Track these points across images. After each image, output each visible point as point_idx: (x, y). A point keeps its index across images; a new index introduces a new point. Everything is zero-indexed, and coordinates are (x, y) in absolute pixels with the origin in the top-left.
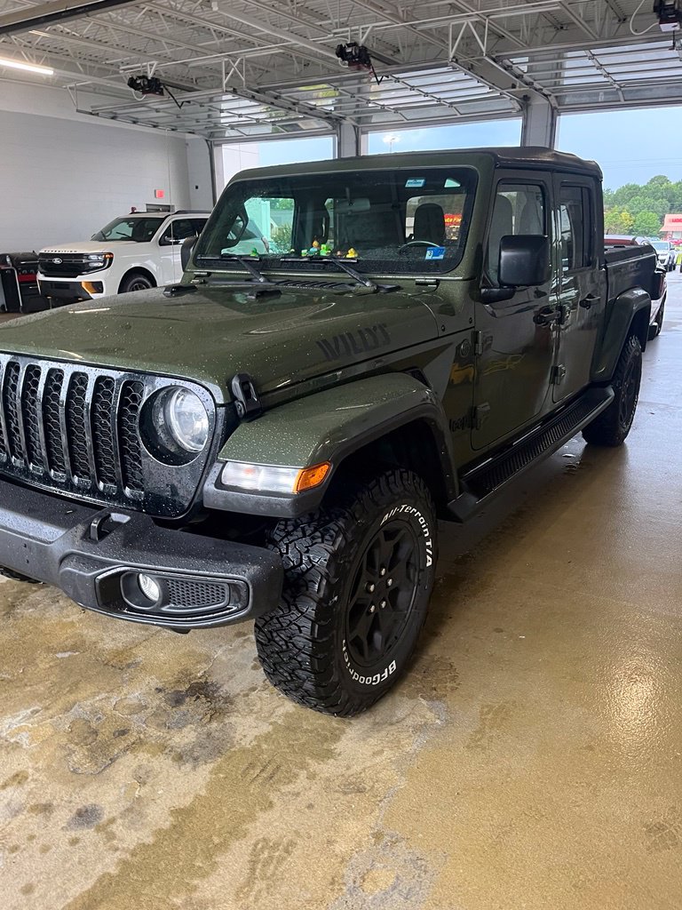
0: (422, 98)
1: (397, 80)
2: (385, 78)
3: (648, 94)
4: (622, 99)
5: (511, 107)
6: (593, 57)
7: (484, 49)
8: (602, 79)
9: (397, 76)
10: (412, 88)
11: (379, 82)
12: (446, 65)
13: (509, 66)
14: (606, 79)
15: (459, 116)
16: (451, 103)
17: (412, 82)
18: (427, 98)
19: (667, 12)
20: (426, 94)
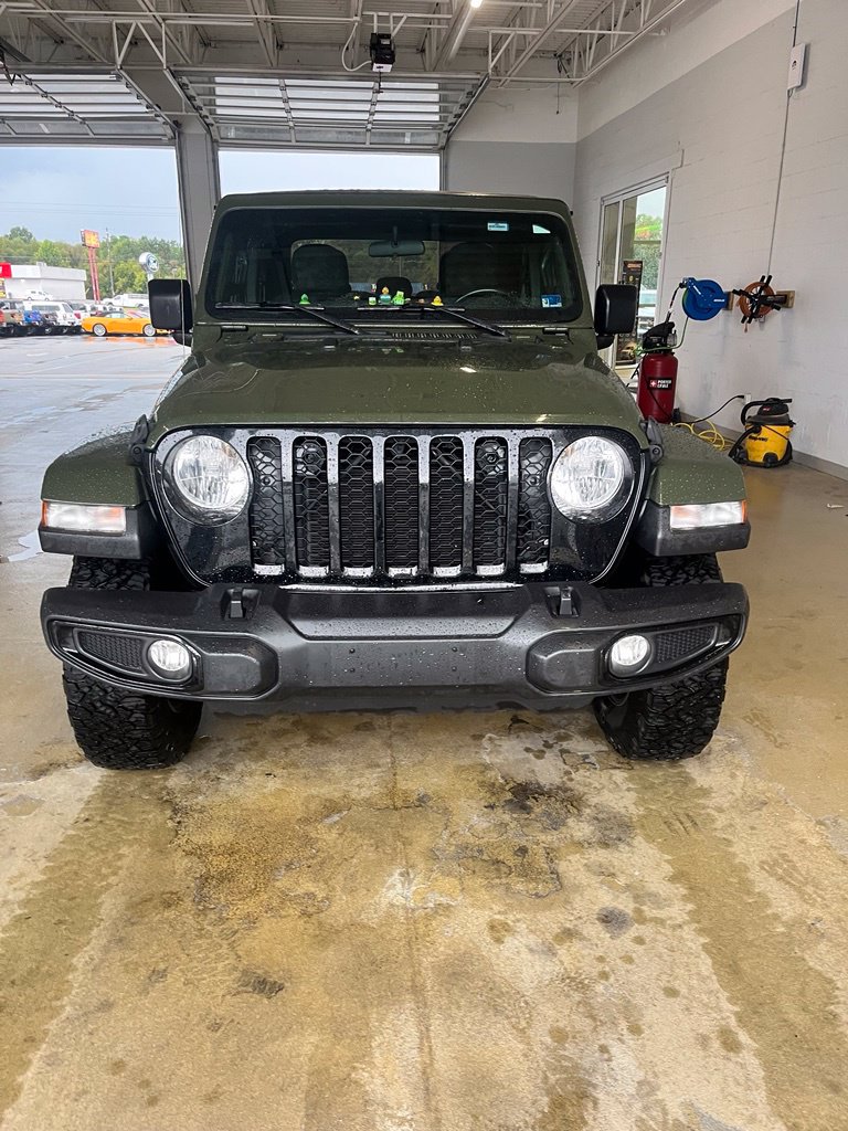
0: (53, 109)
1: (30, 82)
2: (17, 77)
3: (316, 137)
4: (293, 141)
5: (163, 132)
6: (284, 88)
7: (163, 60)
8: (283, 114)
9: (29, 76)
10: (45, 94)
11: (12, 81)
12: (107, 72)
13: (184, 84)
14: (285, 115)
15: (92, 136)
16: (84, 119)
17: (45, 87)
18: (59, 110)
19: (384, 51)
20: (60, 104)
